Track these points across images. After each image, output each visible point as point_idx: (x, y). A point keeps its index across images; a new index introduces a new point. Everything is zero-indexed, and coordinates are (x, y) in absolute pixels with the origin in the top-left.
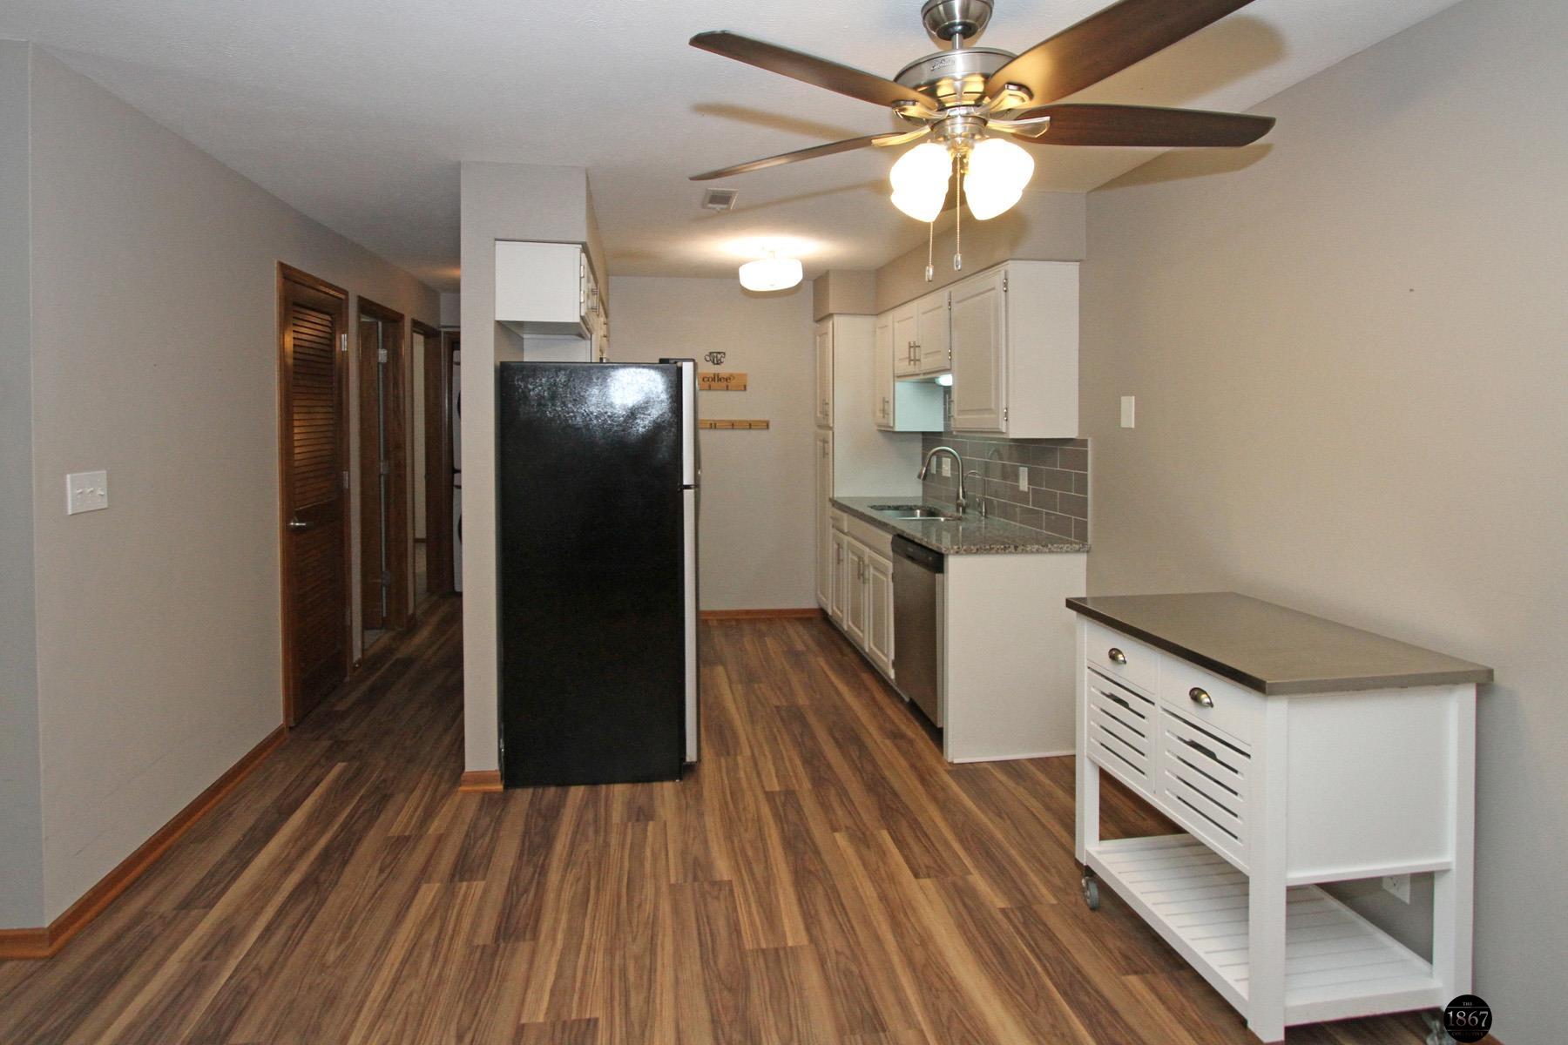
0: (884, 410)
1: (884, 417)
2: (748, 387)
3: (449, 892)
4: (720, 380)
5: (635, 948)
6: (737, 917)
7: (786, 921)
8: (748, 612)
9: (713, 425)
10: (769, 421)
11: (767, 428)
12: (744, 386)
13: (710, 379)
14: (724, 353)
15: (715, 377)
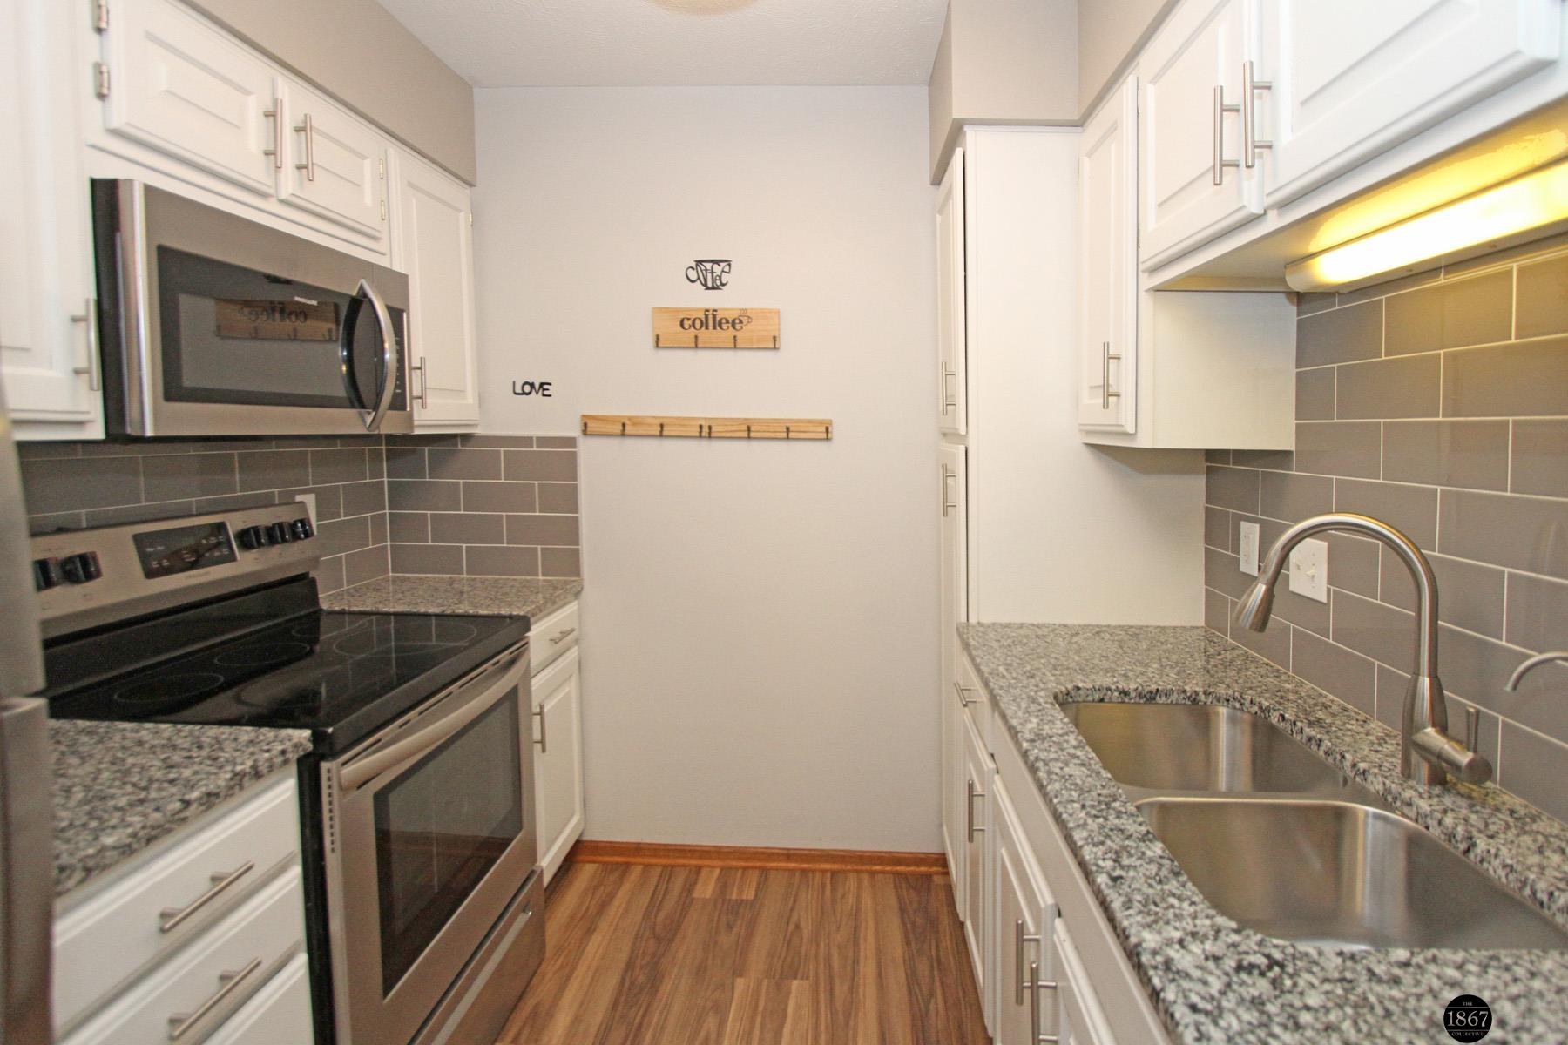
0: (1106, 385)
1: (1106, 405)
2: (782, 342)
4: (718, 324)
8: (789, 855)
9: (706, 430)
10: (830, 422)
11: (827, 439)
12: (775, 338)
13: (698, 324)
14: (729, 263)
15: (707, 316)
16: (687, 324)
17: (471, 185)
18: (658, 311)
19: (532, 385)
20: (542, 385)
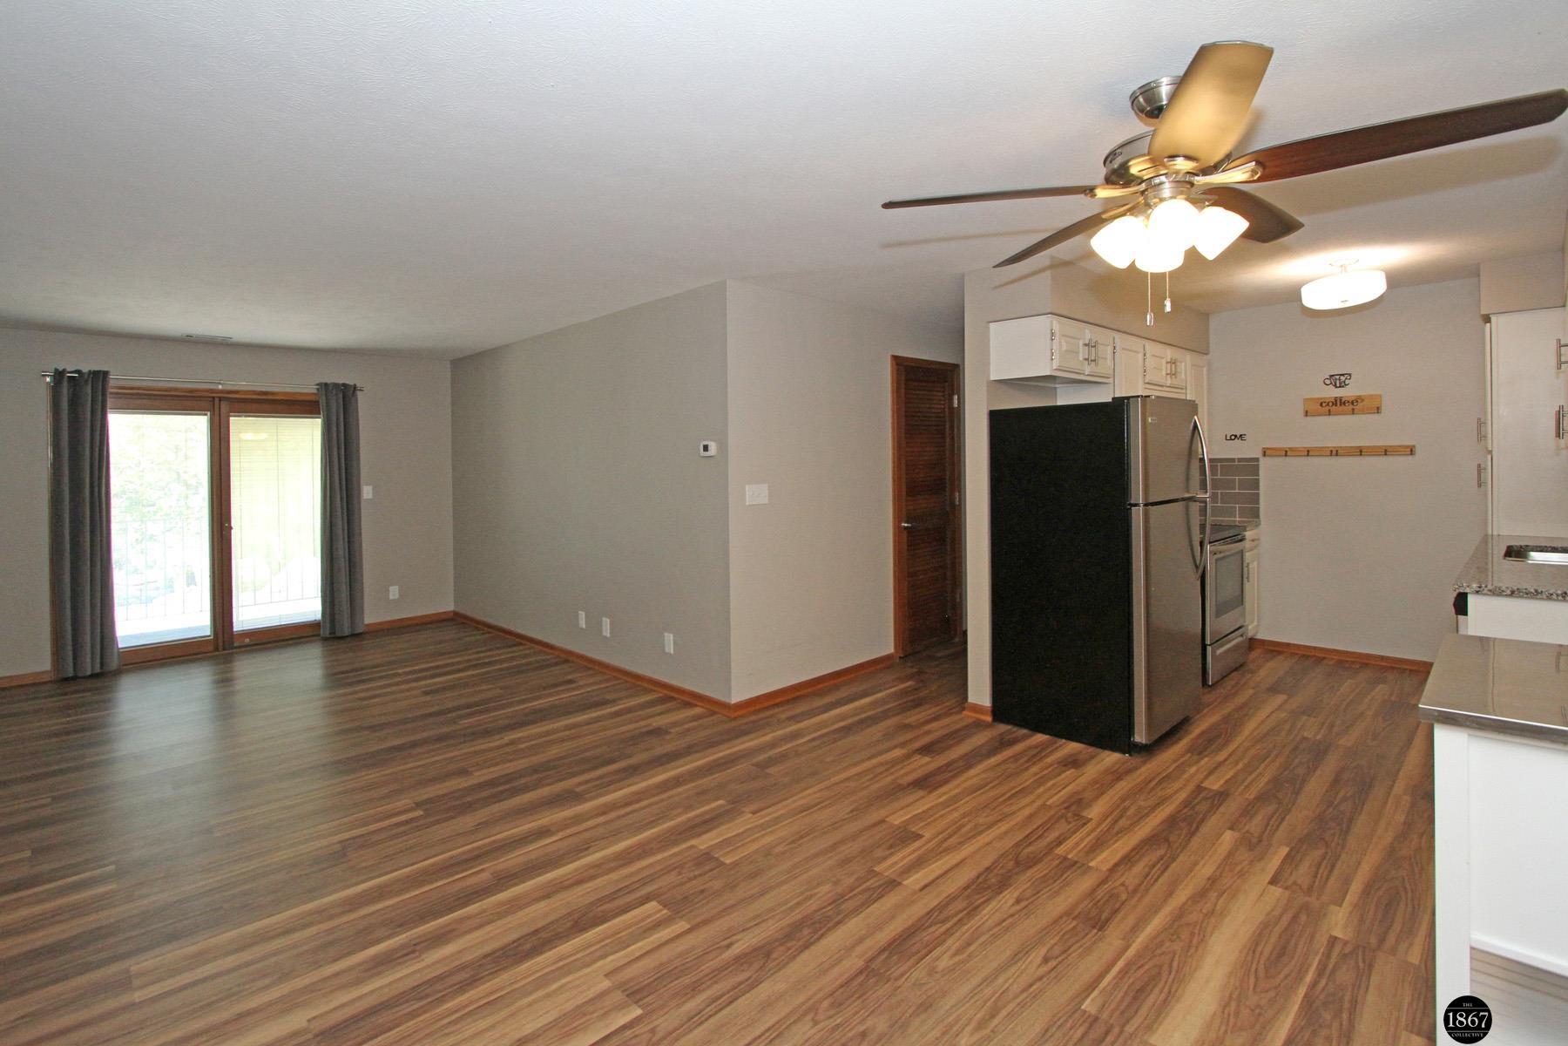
2: (1383, 409)
3: (908, 756)
4: (1343, 403)
5: (981, 820)
6: (1070, 837)
7: (1104, 854)
9: (1334, 453)
10: (1414, 446)
11: (1411, 454)
12: (1378, 408)
13: (1331, 404)
14: (1350, 375)
15: (1336, 401)
16: (1324, 404)
17: (1206, 354)
18: (1306, 400)
19: (1236, 436)
20: (1241, 436)
